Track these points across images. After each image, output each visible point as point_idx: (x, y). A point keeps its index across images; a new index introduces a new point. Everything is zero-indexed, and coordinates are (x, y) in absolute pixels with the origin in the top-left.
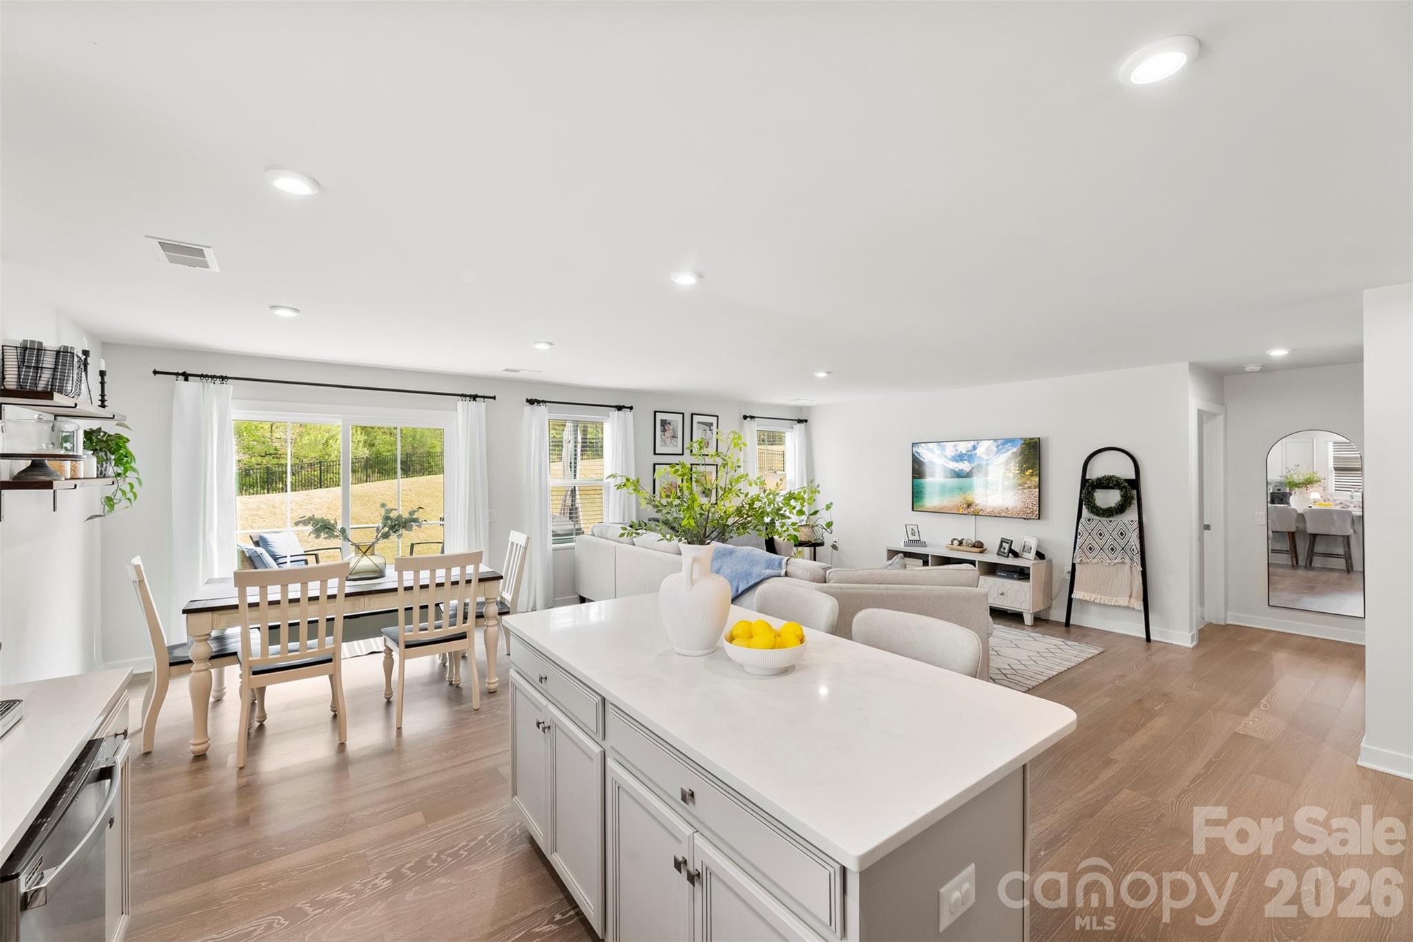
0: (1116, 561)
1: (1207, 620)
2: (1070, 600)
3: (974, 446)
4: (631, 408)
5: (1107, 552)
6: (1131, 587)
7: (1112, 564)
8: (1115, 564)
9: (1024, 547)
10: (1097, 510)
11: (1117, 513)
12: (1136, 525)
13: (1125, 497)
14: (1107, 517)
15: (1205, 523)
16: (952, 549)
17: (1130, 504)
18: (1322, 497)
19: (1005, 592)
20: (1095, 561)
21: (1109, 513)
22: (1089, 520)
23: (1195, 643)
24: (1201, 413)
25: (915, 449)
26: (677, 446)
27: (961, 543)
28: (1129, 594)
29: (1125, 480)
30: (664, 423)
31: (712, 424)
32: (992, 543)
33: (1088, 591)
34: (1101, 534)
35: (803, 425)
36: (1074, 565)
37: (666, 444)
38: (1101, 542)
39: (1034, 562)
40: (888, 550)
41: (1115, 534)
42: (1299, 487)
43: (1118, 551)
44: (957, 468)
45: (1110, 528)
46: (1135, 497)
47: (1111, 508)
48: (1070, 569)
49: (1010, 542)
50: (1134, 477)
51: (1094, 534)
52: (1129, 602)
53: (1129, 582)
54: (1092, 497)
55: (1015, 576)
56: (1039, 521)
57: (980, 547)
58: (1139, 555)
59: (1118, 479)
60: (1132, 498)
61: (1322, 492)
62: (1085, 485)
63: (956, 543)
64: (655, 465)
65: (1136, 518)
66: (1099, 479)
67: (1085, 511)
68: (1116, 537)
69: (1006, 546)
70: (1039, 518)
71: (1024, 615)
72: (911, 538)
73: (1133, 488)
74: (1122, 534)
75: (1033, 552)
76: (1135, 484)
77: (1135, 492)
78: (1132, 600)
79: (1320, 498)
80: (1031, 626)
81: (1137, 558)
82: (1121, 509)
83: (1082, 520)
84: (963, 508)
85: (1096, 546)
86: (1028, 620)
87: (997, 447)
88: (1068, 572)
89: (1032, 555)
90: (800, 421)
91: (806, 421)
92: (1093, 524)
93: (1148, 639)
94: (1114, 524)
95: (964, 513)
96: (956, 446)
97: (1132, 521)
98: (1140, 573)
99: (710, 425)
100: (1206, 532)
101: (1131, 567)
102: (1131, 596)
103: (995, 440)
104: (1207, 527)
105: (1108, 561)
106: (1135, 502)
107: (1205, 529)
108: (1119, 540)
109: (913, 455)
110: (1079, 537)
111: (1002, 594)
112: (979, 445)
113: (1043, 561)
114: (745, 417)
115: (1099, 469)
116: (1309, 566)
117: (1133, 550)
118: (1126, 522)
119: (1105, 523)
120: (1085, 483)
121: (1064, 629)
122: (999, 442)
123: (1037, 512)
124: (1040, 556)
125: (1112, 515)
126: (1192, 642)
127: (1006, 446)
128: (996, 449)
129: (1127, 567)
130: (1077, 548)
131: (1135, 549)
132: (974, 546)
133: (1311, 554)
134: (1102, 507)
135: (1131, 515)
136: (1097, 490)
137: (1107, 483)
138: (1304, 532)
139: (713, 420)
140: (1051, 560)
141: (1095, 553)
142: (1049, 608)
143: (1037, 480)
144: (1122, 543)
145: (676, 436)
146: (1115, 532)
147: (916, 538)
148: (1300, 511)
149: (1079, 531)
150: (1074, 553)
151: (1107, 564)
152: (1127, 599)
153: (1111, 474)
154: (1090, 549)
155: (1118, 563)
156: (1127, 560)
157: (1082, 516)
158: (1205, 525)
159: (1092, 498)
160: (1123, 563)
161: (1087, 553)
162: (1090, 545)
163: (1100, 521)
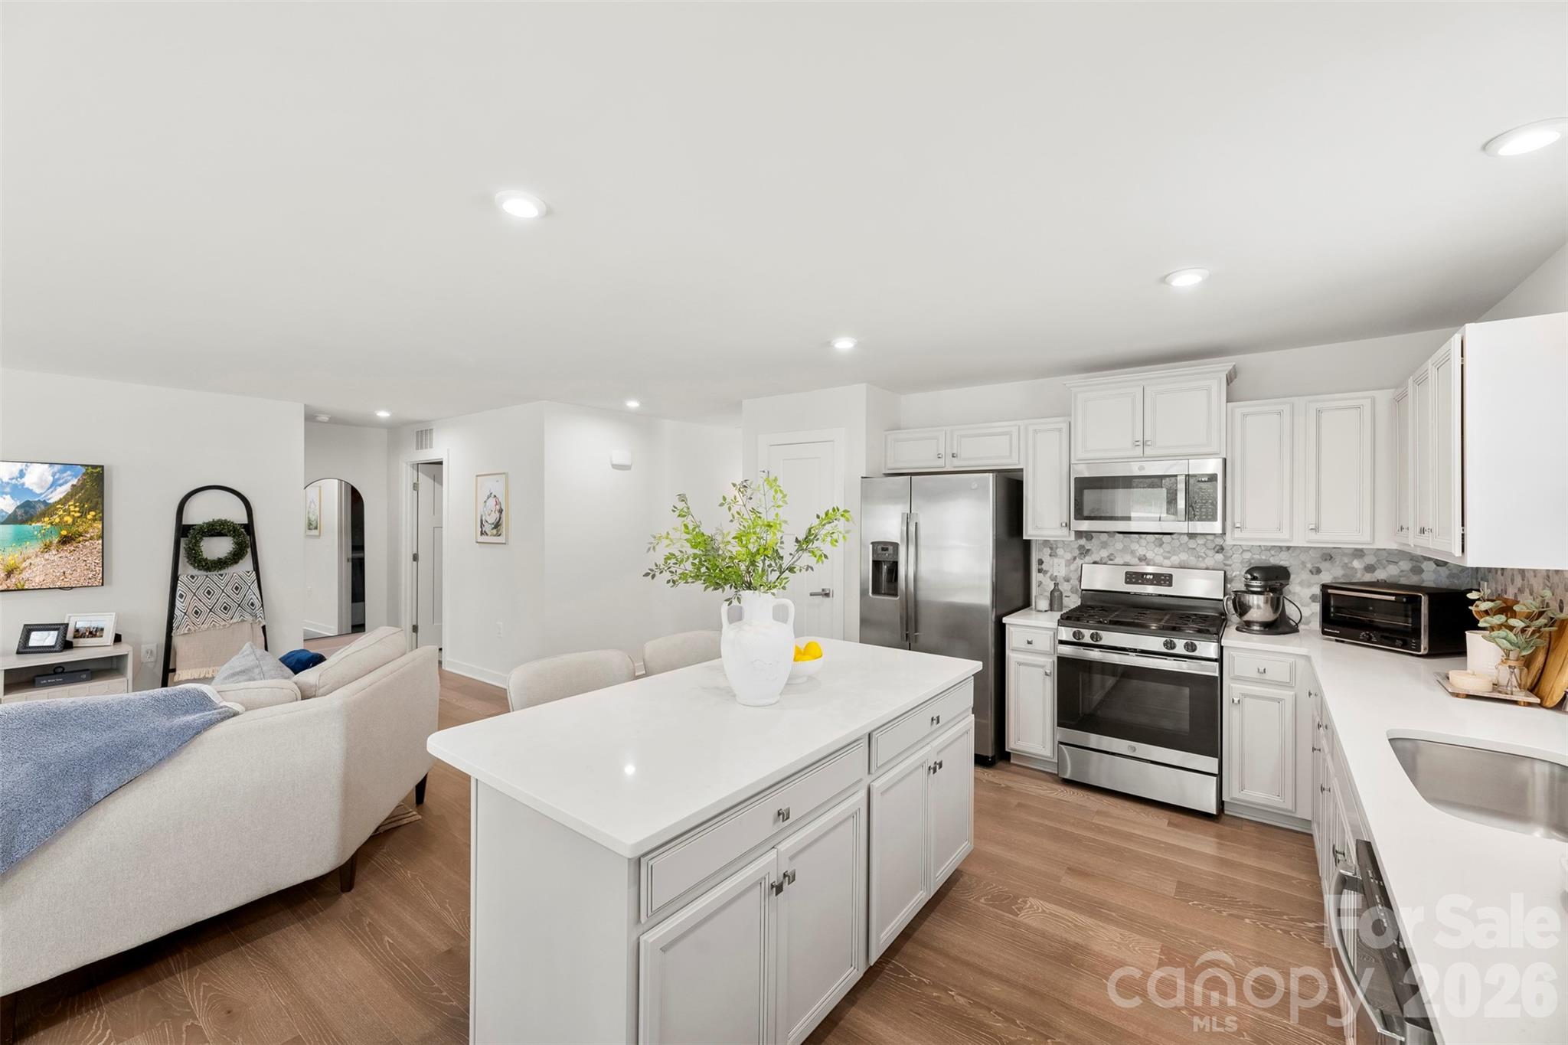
0: (234, 620)
5: (219, 612)
7: (228, 626)
9: (78, 630)
10: (203, 563)
11: (230, 564)
12: (252, 574)
13: (238, 545)
14: (218, 569)
17: (244, 552)
20: (205, 626)
21: (220, 564)
22: (192, 577)
29: (237, 524)
33: (196, 668)
34: (209, 592)
38: (211, 602)
41: (229, 590)
43: (235, 609)
45: (222, 583)
46: (250, 544)
47: (222, 559)
51: (200, 593)
54: (200, 547)
59: (228, 524)
60: (246, 546)
62: (182, 534)
65: (252, 568)
66: (202, 525)
68: (230, 593)
69: (49, 634)
70: (102, 585)
73: (247, 533)
74: (237, 588)
75: (109, 633)
76: (250, 527)
77: (248, 538)
82: (235, 557)
83: (183, 578)
85: (203, 608)
89: (104, 639)
92: (199, 580)
94: (226, 579)
97: (247, 572)
98: (262, 628)
101: (251, 624)
105: (222, 624)
106: (249, 550)
108: (234, 596)
110: (181, 600)
115: (199, 513)
117: (252, 605)
118: (240, 574)
119: (215, 578)
120: (183, 530)
123: (100, 575)
125: (225, 567)
130: (180, 614)
131: (254, 603)
134: (210, 559)
135: (246, 564)
136: (204, 538)
137: (216, 529)
141: (202, 617)
143: (100, 526)
144: (238, 598)
146: (229, 588)
149: (176, 592)
150: (169, 623)
151: (221, 627)
154: (196, 613)
155: (235, 623)
156: (249, 617)
157: (181, 573)
159: (200, 549)
160: (243, 621)
161: (193, 618)
162: (196, 609)
163: (207, 576)
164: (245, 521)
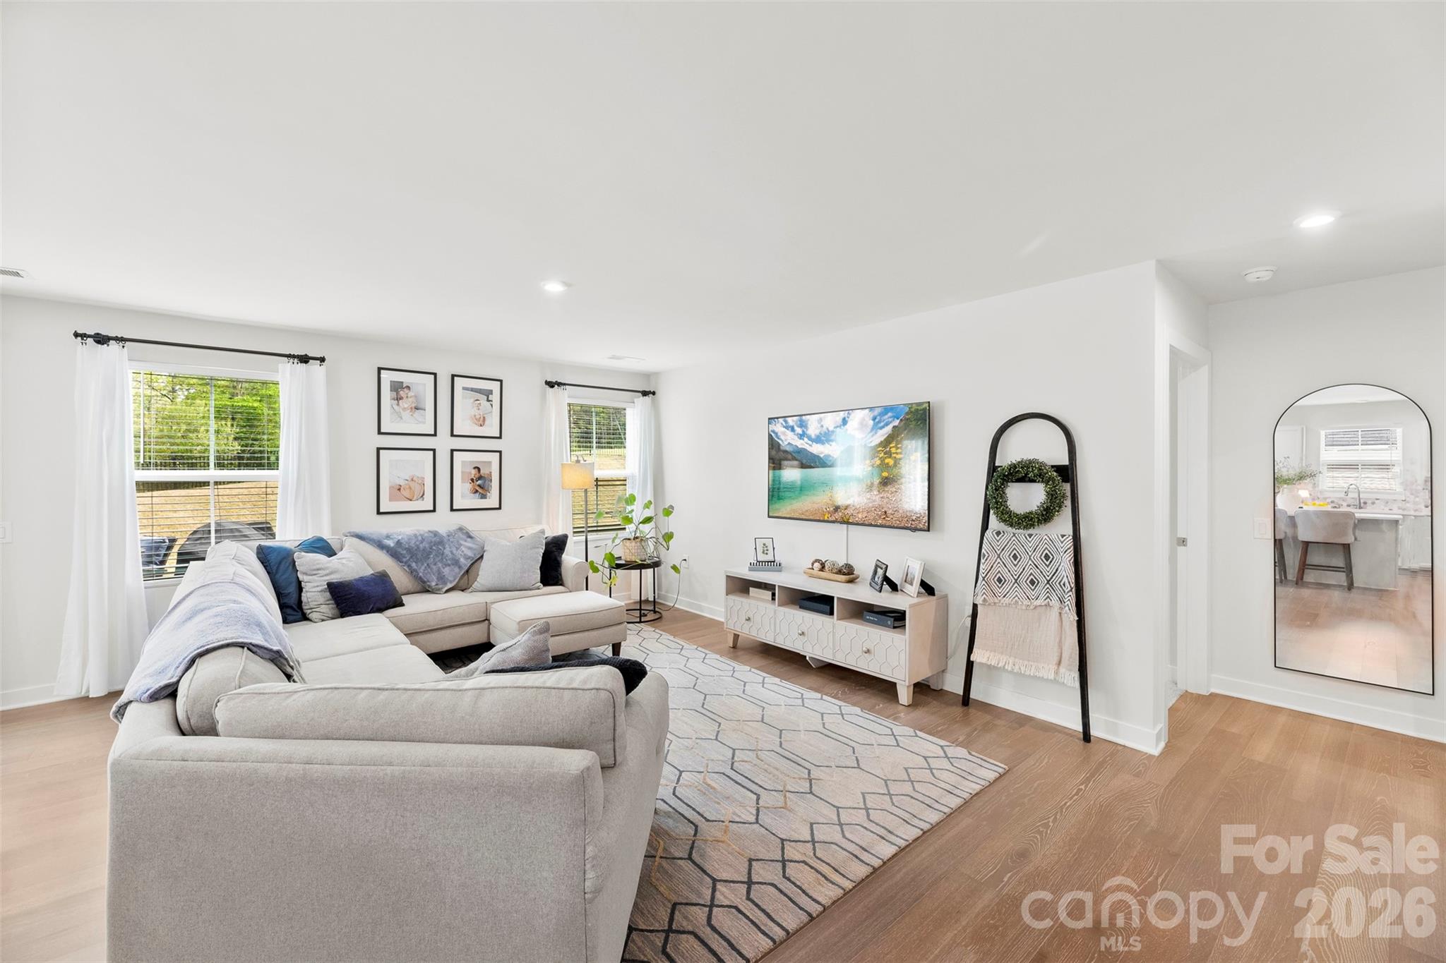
0: (1038, 602)
1: (1182, 687)
2: (970, 665)
3: (844, 419)
4: (322, 360)
5: (1024, 585)
6: (1060, 647)
7: (1032, 607)
8: (1036, 607)
9: (907, 575)
10: (1010, 516)
11: (1039, 522)
12: (1069, 542)
13: (1052, 495)
14: (1026, 528)
15: (1179, 536)
16: (812, 576)
17: (1060, 507)
18: (1310, 495)
19: (872, 648)
20: (1006, 600)
21: (1028, 521)
22: (998, 533)
23: (1162, 745)
24: (1174, 352)
25: (772, 427)
26: (424, 423)
27: (823, 568)
28: (1056, 659)
29: (1053, 467)
30: (397, 387)
31: (491, 392)
32: (864, 568)
33: (995, 651)
34: (1015, 557)
35: (648, 399)
36: (975, 606)
37: (401, 418)
38: (1016, 570)
39: (916, 600)
40: (728, 577)
41: (1036, 557)
42: (1288, 484)
43: (1041, 585)
44: (822, 453)
45: (1030, 547)
46: (1069, 494)
47: (1031, 513)
48: (969, 611)
49: (884, 567)
50: (1066, 462)
51: (1006, 554)
52: (1057, 673)
53: (1058, 640)
54: (1003, 495)
55: (889, 623)
56: (928, 532)
57: (848, 574)
58: (1073, 594)
59: (1042, 465)
60: (1064, 496)
61: (1311, 489)
62: (992, 476)
63: (817, 565)
64: (378, 449)
65: (1069, 530)
66: (1013, 466)
67: (993, 518)
68: (1039, 562)
69: (880, 572)
70: (928, 530)
71: (898, 687)
72: (762, 557)
73: (1066, 480)
74: (1047, 557)
75: (917, 582)
76: (1066, 473)
77: (1067, 487)
78: (1062, 670)
79: (1309, 496)
80: (909, 706)
81: (1071, 598)
82: (1046, 515)
83: (988, 533)
84: (829, 512)
85: (1007, 576)
86: (904, 695)
87: (874, 419)
88: (969, 616)
89: (914, 589)
90: (645, 393)
91: (654, 393)
92: (1004, 539)
93: (1087, 737)
94: (1034, 540)
95: (830, 519)
96: (821, 420)
97: (1063, 536)
98: (1075, 624)
99: (488, 393)
100: (1181, 549)
101: (1060, 613)
102: (1059, 663)
103: (871, 409)
104: (1183, 542)
105: (1026, 602)
106: (1068, 503)
107: (1179, 545)
108: (1042, 567)
109: (770, 436)
110: (982, 561)
111: (868, 651)
112: (851, 417)
113: (931, 597)
114: (551, 384)
115: (1014, 451)
116: (1300, 581)
117: (1064, 585)
118: (1054, 537)
119: (1022, 539)
120: (994, 473)
121: (958, 710)
122: (877, 412)
123: (926, 518)
124: (928, 589)
125: (1032, 526)
126: (1157, 745)
127: (886, 417)
128: (872, 422)
129: (1055, 612)
130: (980, 578)
131: (1067, 584)
132: (840, 572)
133: (1304, 566)
134: (1018, 513)
135: (1062, 525)
136: (1009, 484)
137: (1024, 473)
138: (1295, 538)
139: (495, 386)
140: (946, 597)
141: (1006, 587)
142: (943, 671)
144: (1049, 571)
145: (420, 406)
146: (1037, 554)
147: (770, 558)
148: (1291, 513)
149: (983, 550)
150: (975, 587)
151: (1024, 608)
152: (1053, 667)
153: (1031, 457)
154: (999, 580)
155: (1041, 606)
156: (1055, 602)
157: (989, 527)
158: (1179, 539)
159: (1001, 497)
160: (1048, 605)
161: (995, 587)
162: (999, 575)
163: (1014, 535)
164: (1065, 461)
